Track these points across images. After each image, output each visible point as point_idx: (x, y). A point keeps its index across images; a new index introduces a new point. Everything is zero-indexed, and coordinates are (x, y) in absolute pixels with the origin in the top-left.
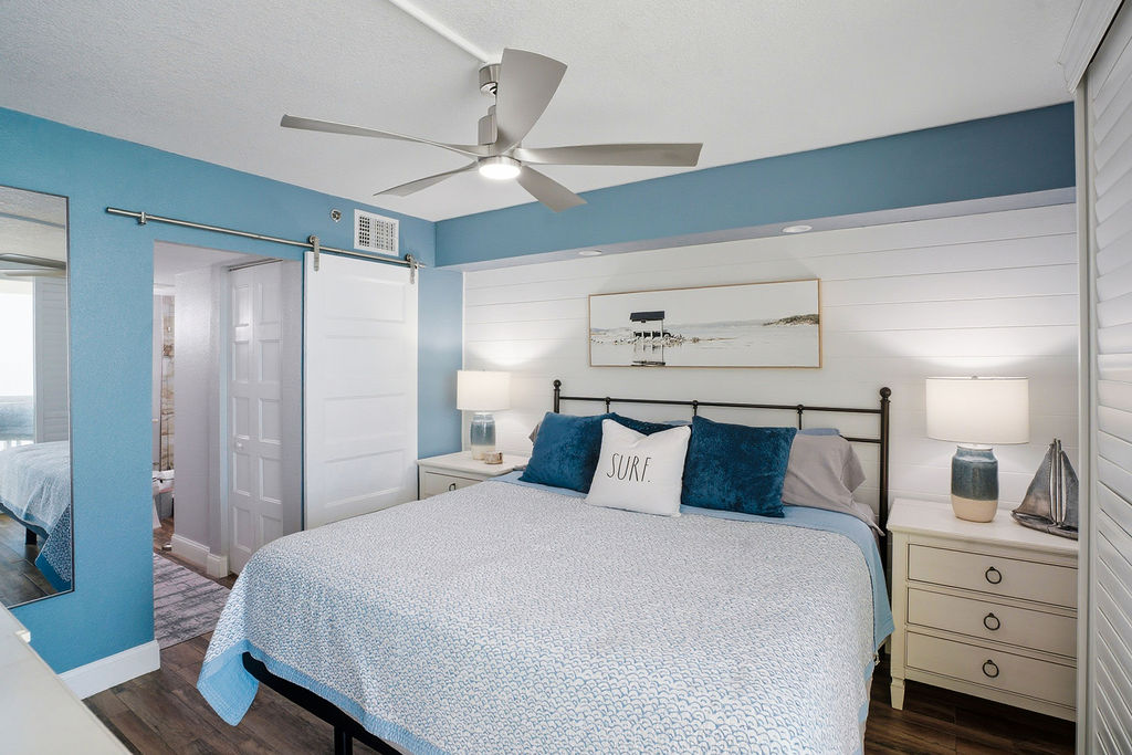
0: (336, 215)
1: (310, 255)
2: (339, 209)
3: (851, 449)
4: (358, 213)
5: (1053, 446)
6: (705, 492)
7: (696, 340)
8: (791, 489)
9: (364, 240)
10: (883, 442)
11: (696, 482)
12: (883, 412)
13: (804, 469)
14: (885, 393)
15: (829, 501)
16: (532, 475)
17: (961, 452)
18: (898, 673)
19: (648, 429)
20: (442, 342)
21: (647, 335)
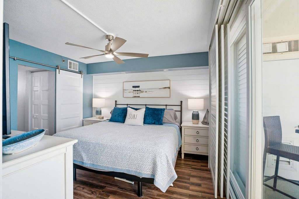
0: (64, 61)
1: (58, 70)
2: (64, 59)
3: (175, 113)
4: (69, 61)
5: (207, 110)
6: (148, 121)
7: (146, 92)
8: (164, 120)
9: (70, 67)
10: (181, 111)
11: (146, 119)
12: (181, 105)
13: (167, 116)
14: (181, 102)
15: (171, 122)
16: (111, 120)
17: (193, 112)
18: (183, 152)
19: (136, 109)
20: (88, 92)
21: (136, 91)
